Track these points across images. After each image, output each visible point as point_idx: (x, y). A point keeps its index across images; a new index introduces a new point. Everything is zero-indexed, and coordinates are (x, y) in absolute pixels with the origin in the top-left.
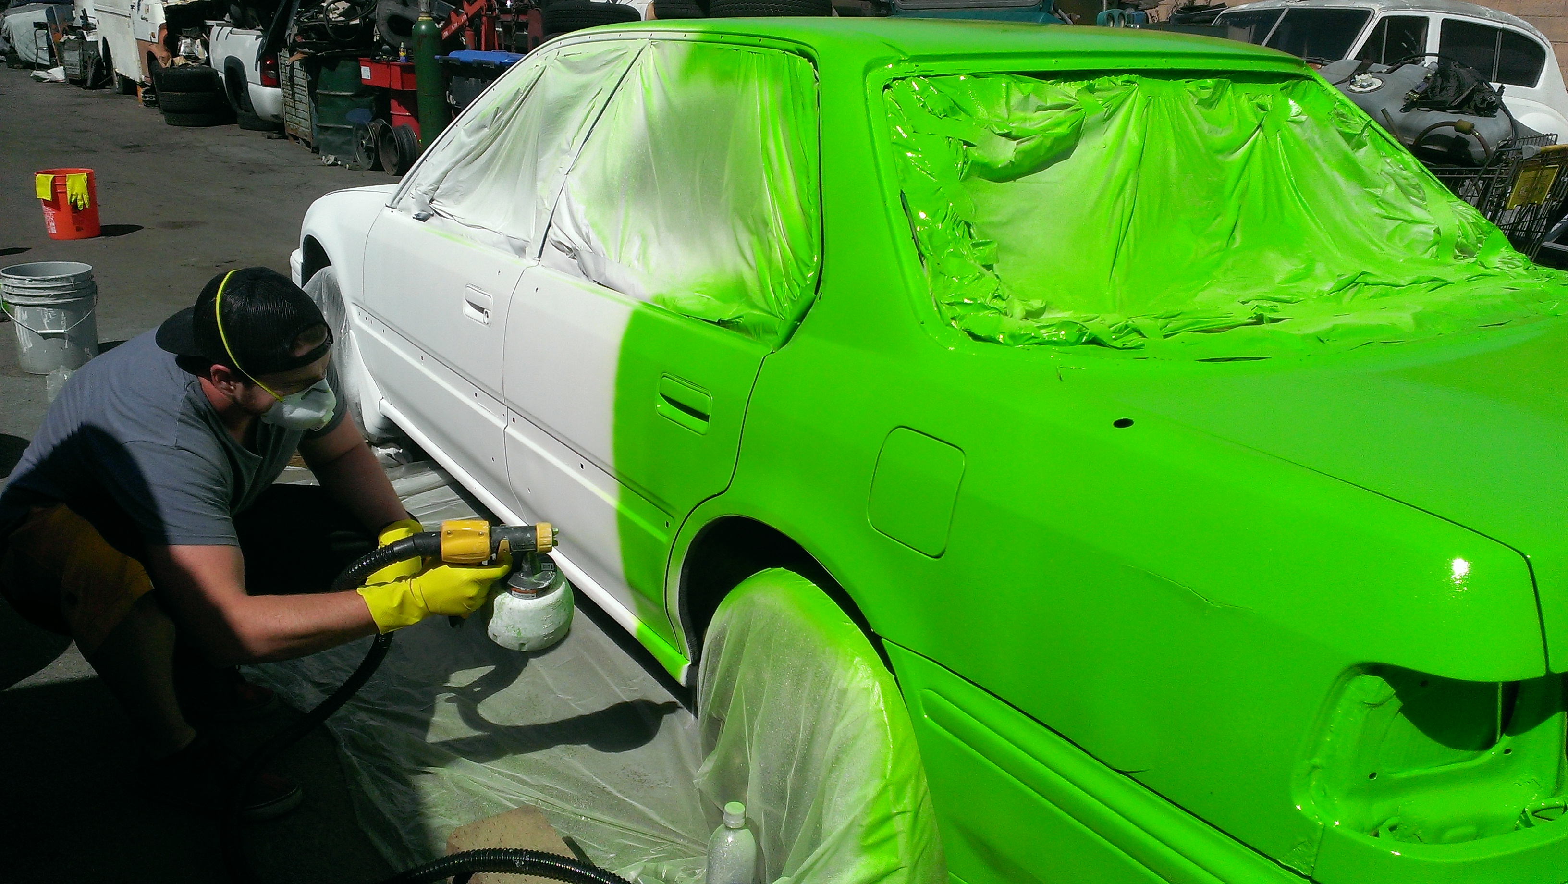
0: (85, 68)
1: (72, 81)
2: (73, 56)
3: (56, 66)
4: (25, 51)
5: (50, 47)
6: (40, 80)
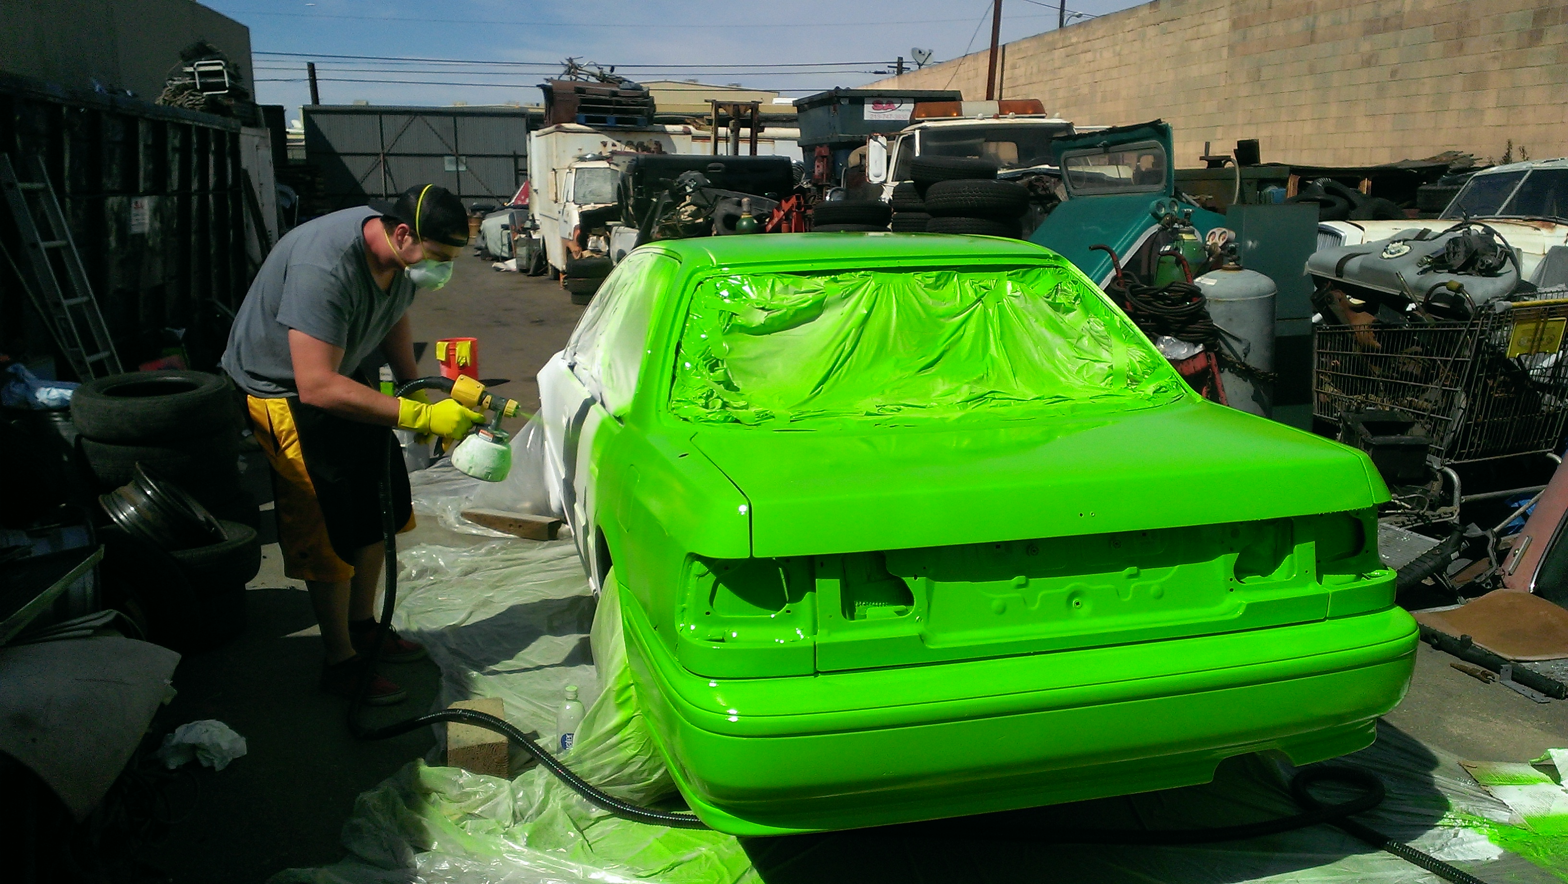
0: (530, 259)
1: (523, 270)
2: (522, 251)
3: (512, 258)
4: (495, 247)
5: (510, 243)
6: (498, 270)
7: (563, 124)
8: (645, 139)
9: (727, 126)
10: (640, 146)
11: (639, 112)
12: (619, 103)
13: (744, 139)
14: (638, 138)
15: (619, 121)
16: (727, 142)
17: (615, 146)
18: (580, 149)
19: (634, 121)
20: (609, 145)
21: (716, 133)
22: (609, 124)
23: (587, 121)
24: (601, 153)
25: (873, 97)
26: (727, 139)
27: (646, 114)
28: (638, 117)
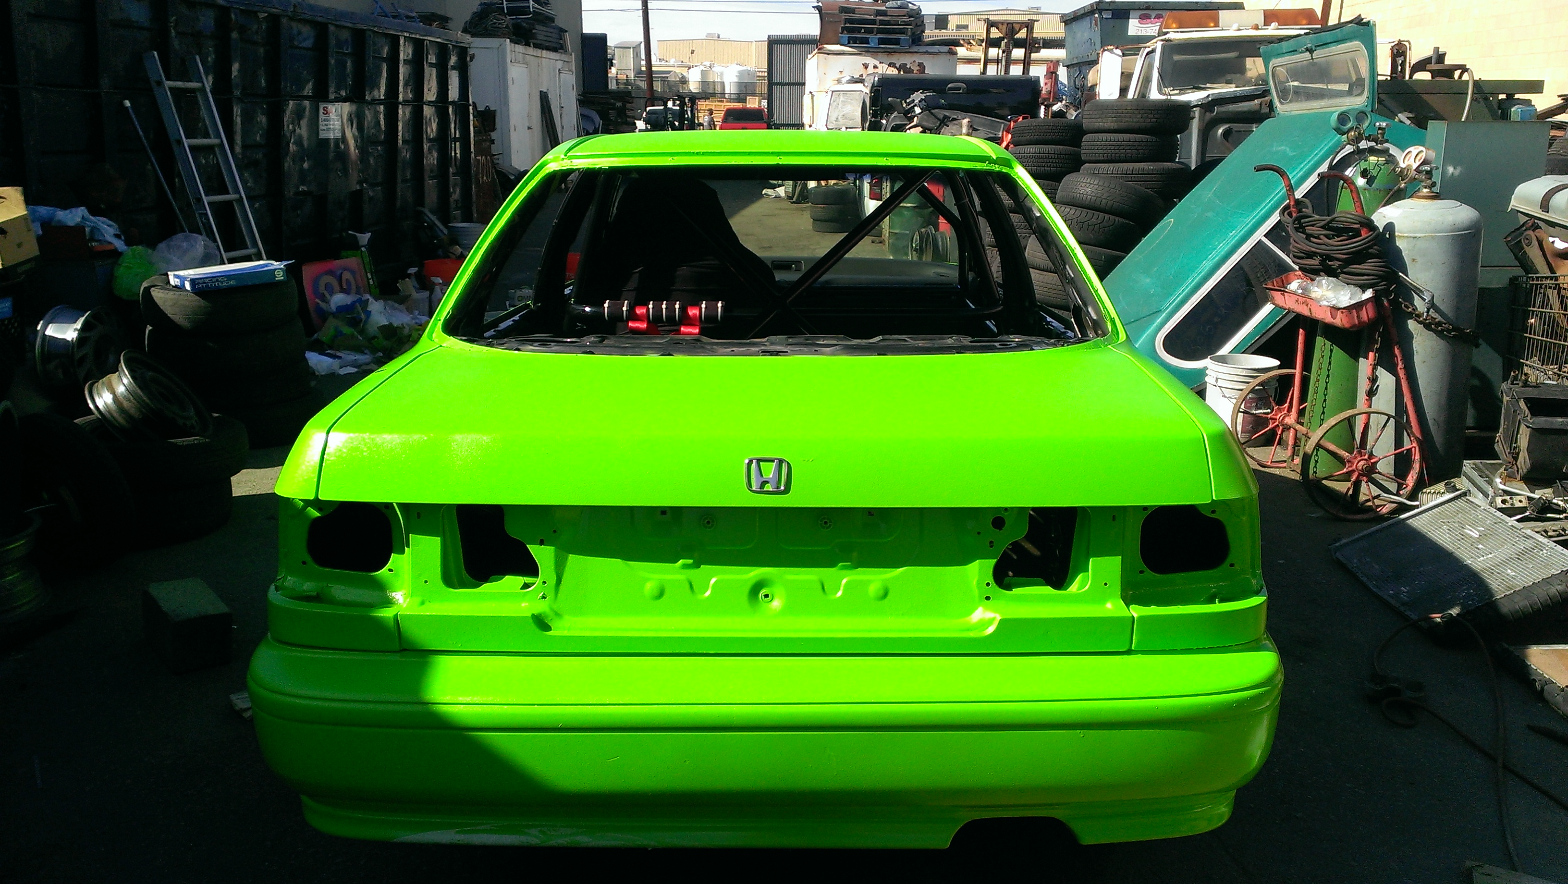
7: (825, 46)
8: (907, 60)
9: (999, 46)
10: (902, 67)
11: (902, 32)
12: (888, 23)
13: (1016, 62)
14: (900, 60)
15: (882, 41)
16: (998, 65)
17: (877, 68)
18: (841, 72)
19: (897, 42)
20: (871, 67)
21: (986, 54)
22: (872, 45)
23: (851, 42)
24: (861, 76)
25: (1140, 9)
26: (998, 61)
27: (909, 34)
28: (902, 37)
